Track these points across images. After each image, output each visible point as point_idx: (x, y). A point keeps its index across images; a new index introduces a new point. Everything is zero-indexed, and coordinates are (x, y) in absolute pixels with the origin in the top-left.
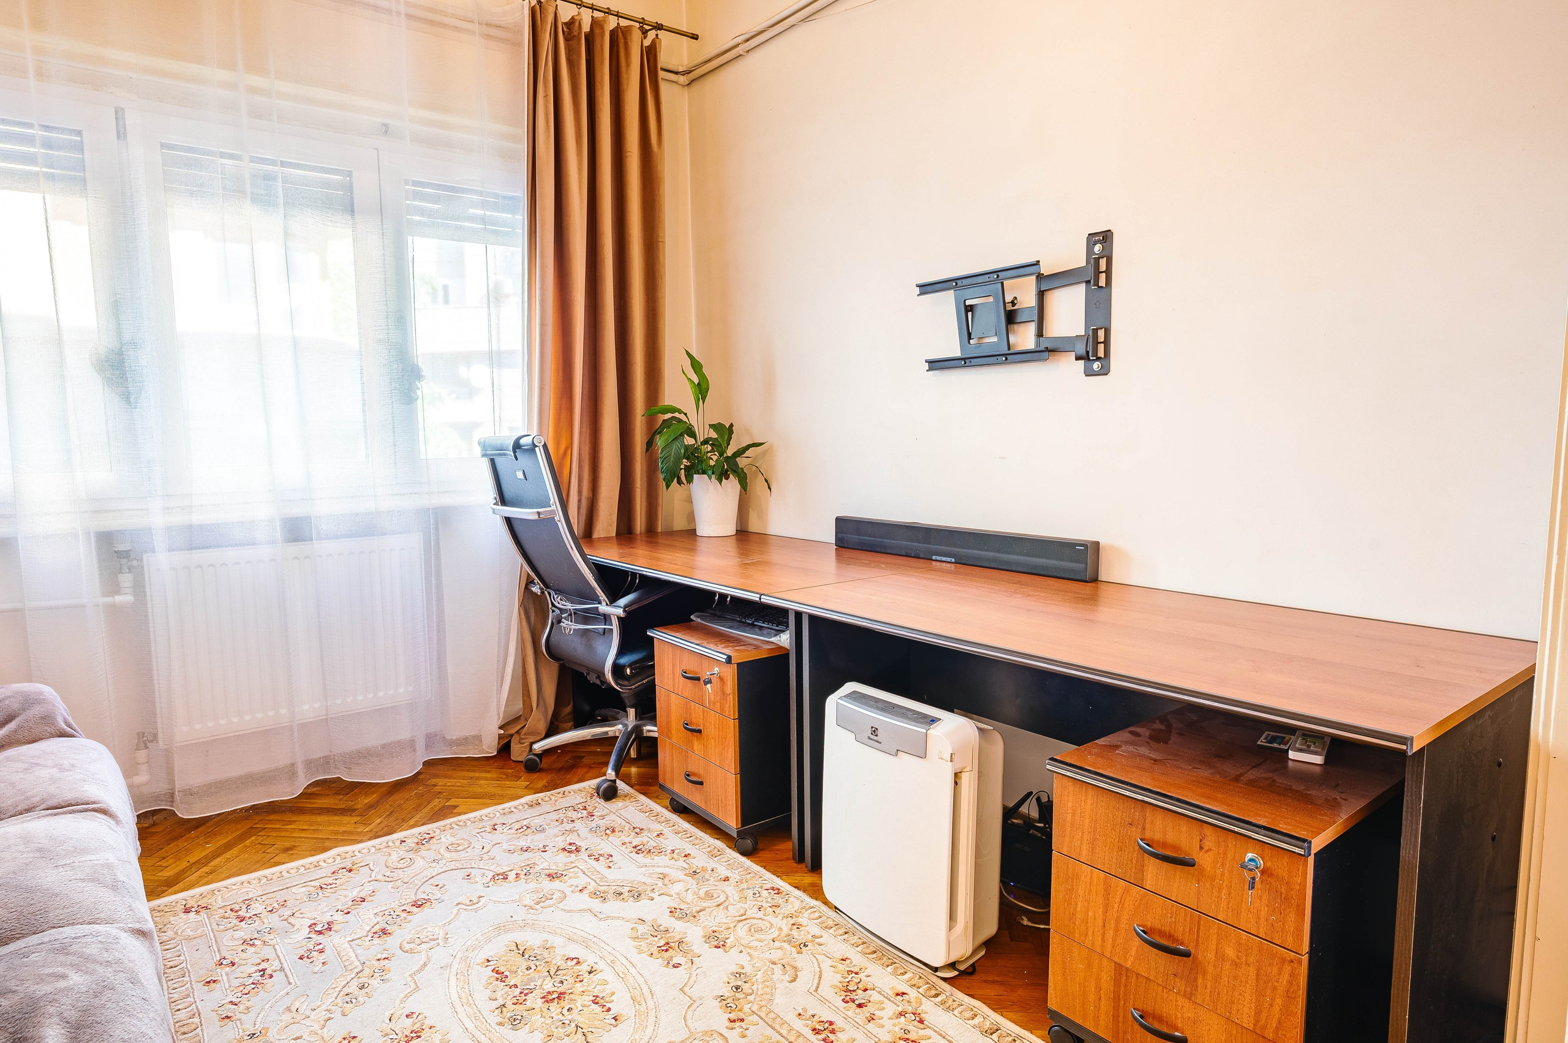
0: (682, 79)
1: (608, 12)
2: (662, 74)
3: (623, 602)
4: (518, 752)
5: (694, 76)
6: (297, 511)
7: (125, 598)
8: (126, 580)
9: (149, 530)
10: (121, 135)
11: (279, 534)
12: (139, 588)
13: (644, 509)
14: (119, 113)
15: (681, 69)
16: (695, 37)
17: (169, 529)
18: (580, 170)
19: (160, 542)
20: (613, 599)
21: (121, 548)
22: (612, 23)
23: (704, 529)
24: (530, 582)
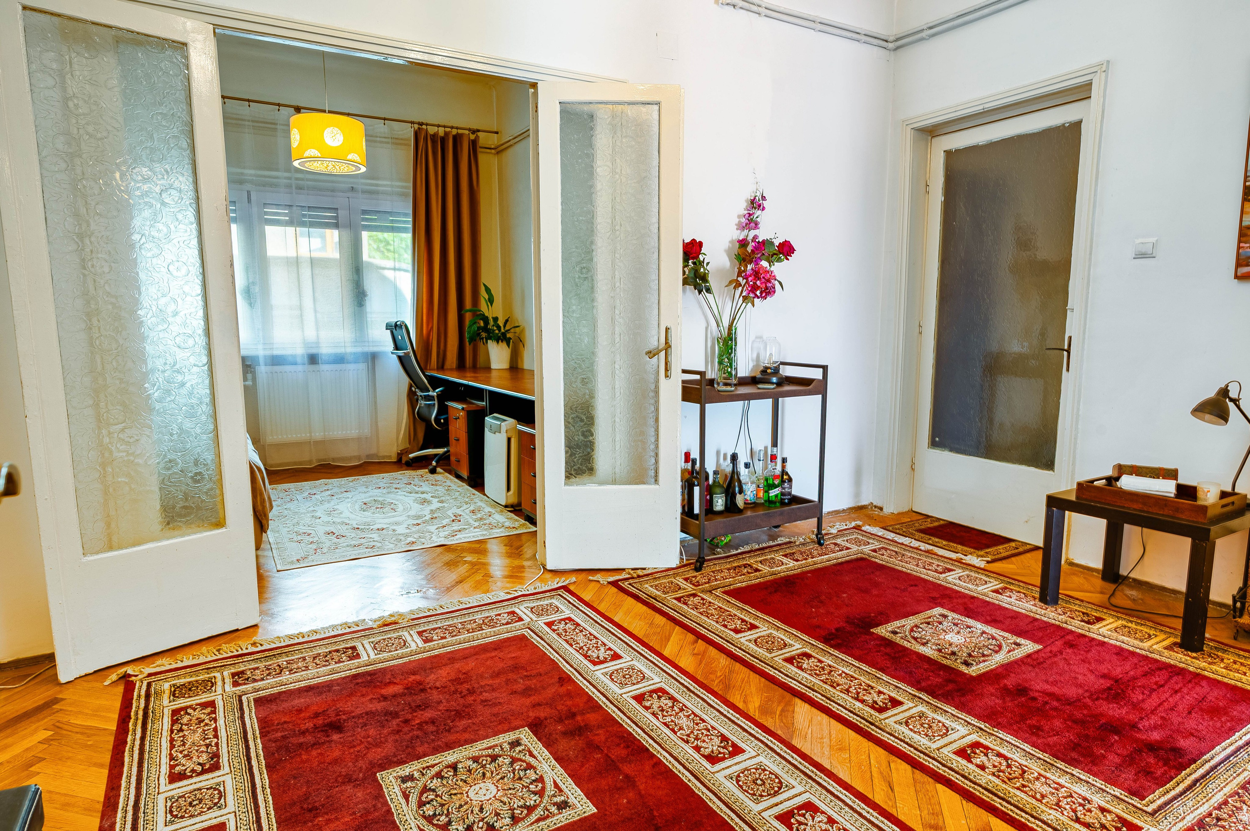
0: (493, 151)
1: (452, 128)
2: (479, 150)
3: (437, 390)
4: (404, 460)
5: (499, 150)
6: (313, 351)
7: (249, 383)
8: (249, 376)
9: (257, 357)
10: (249, 200)
11: (306, 360)
12: (254, 379)
13: (471, 357)
14: (249, 193)
15: (493, 147)
16: (497, 133)
17: (265, 356)
18: (437, 201)
19: (261, 361)
20: (434, 389)
21: (248, 363)
22: (454, 132)
23: (495, 365)
24: (411, 386)
